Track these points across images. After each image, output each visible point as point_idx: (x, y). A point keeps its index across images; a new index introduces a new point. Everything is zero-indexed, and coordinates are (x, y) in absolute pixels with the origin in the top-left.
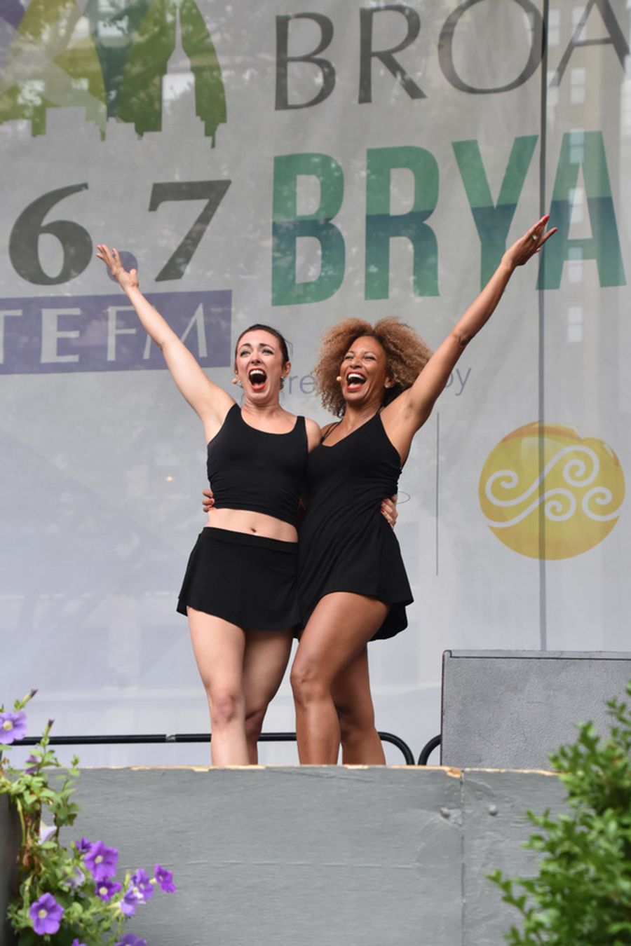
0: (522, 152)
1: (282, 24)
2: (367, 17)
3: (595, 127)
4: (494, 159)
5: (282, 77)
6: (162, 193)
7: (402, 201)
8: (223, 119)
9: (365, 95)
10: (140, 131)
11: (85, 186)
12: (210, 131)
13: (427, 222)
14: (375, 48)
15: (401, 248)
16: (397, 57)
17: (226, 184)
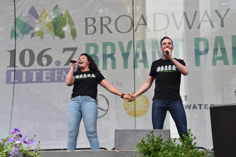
0: (130, 43)
1: (86, 19)
2: (101, 18)
3: (141, 40)
4: (125, 45)
5: (87, 29)
6: (65, 50)
7: (109, 52)
8: (76, 36)
9: (102, 33)
10: (61, 38)
11: (51, 48)
12: (74, 38)
13: (114, 56)
14: (103, 24)
15: (109, 60)
16: (107, 26)
17: (77, 48)
